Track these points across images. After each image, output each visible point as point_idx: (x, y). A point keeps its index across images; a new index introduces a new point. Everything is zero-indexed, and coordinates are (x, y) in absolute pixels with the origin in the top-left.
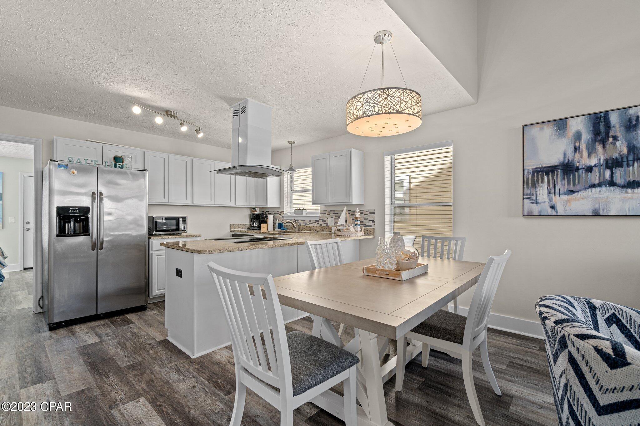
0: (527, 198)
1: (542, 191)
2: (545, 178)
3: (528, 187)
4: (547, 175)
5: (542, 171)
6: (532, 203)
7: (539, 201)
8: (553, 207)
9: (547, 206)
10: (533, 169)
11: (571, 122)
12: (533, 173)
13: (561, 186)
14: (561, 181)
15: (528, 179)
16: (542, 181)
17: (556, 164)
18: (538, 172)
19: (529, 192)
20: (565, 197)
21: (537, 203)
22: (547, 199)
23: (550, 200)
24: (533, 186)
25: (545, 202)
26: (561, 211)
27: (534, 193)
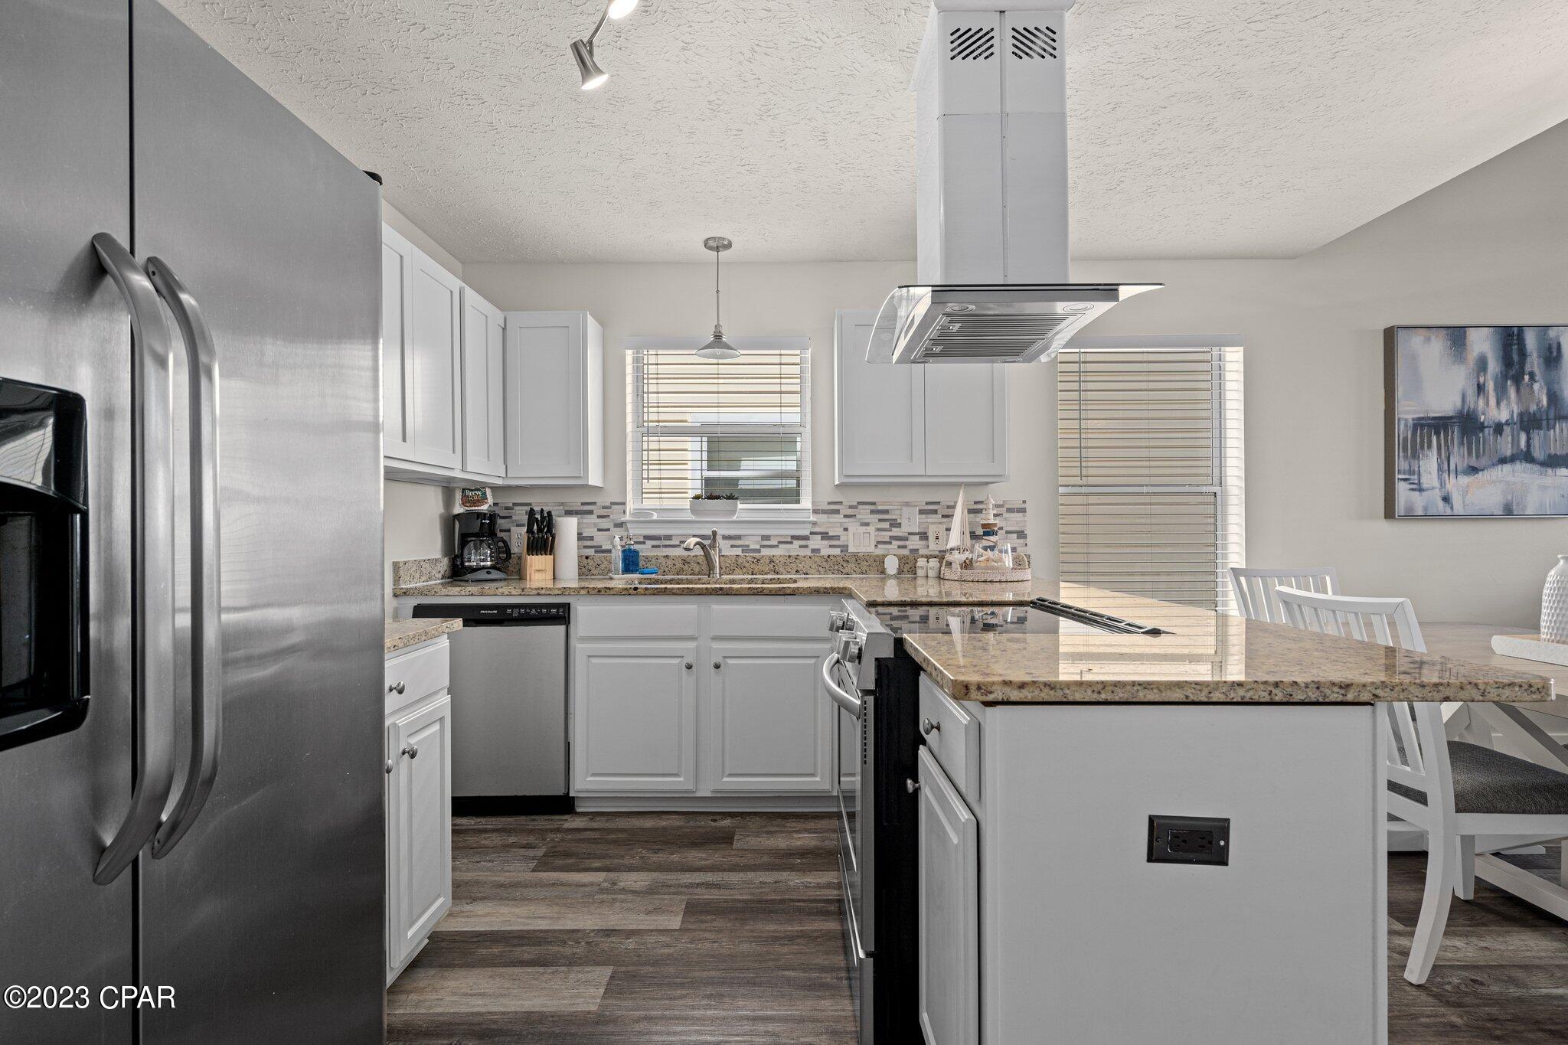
0: (1405, 480)
1: (1430, 464)
2: (1434, 439)
3: (1406, 457)
4: (1438, 434)
5: (1429, 425)
6: (1413, 490)
7: (1425, 486)
8: (1446, 499)
9: (1437, 495)
10: (1413, 419)
11: (1473, 336)
12: (1415, 426)
13: (1458, 459)
14: (1459, 448)
15: (1405, 439)
16: (1430, 446)
17: (1451, 414)
18: (1422, 426)
19: (1407, 468)
20: (1464, 480)
21: (1421, 490)
22: (1436, 483)
23: (1442, 485)
24: (1415, 455)
25: (1433, 488)
26: (1458, 508)
27: (1417, 469)
